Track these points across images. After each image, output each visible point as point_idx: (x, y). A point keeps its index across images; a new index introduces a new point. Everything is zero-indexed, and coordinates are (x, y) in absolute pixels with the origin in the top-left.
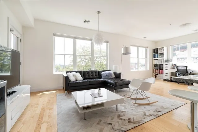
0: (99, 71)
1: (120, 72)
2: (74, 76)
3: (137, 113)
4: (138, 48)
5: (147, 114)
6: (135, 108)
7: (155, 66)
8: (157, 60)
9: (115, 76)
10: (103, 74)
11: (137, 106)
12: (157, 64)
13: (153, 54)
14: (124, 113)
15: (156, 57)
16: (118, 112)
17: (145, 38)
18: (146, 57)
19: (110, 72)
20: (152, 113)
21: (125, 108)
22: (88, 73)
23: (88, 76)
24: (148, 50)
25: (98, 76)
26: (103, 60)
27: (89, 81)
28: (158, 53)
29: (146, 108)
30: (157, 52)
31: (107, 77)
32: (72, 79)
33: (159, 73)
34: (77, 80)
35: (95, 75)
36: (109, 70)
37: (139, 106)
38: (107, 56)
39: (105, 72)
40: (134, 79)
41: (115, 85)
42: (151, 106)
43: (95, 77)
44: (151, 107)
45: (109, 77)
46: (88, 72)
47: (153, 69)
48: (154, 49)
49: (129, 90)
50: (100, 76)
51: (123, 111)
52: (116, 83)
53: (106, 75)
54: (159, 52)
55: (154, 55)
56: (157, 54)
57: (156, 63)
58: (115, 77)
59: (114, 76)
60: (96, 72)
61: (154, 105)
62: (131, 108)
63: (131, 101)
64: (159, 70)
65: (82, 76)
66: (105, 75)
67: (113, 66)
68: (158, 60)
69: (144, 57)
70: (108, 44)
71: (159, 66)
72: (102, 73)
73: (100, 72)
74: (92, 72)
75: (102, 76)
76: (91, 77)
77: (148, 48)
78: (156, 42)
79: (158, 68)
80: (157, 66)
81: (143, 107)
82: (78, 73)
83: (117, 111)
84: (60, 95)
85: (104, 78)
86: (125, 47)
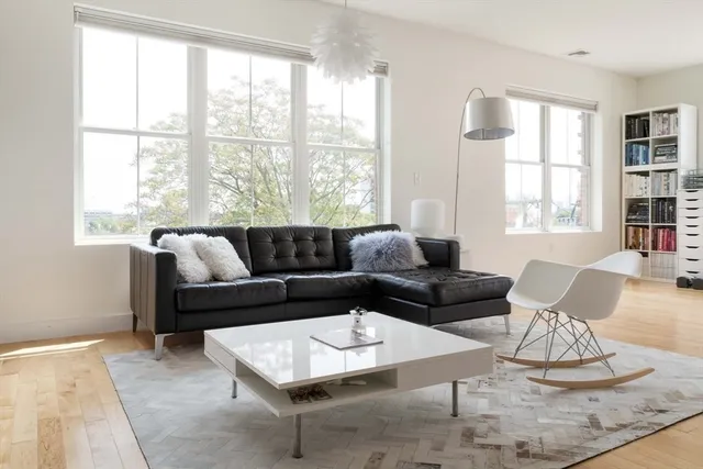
0: (334, 231)
1: (452, 235)
2: (201, 253)
3: (559, 422)
4: (543, 109)
5: (606, 422)
6: (542, 404)
7: (635, 207)
8: (645, 174)
9: (426, 257)
10: (361, 246)
11: (553, 396)
12: (642, 200)
13: (624, 141)
14: (491, 422)
15: (641, 158)
16: (462, 420)
17: (583, 53)
18: (588, 161)
19: (396, 233)
20: (627, 417)
21: (494, 402)
22: (274, 241)
23: (277, 257)
24: (598, 120)
25: (330, 260)
26: (342, 181)
27: (289, 283)
28: (650, 138)
29: (597, 400)
30: (646, 134)
31: (382, 261)
32: (193, 270)
33: (655, 247)
34: (215, 278)
35: (318, 254)
36: (393, 227)
37: (562, 392)
38: (379, 146)
39: (369, 237)
40: (534, 266)
41: (431, 301)
42: (623, 390)
43: (314, 260)
44: (620, 395)
45: (395, 264)
46: (277, 235)
47: (624, 223)
48: (628, 117)
49: (503, 329)
50: (342, 259)
51: (486, 417)
52: (435, 288)
53: (379, 253)
54: (656, 132)
55: (629, 148)
56: (646, 143)
57: (636, 194)
58: (424, 262)
59: (417, 258)
60: (318, 234)
61: (635, 389)
62: (523, 403)
63: (520, 375)
64: (656, 229)
65: (242, 256)
66: (374, 248)
67: (415, 205)
68: (649, 179)
69: (578, 160)
70: (387, 81)
71: (656, 209)
72: (356, 241)
73: (341, 238)
74: (299, 234)
75: (356, 256)
76: (293, 261)
77: (595, 108)
78: (638, 80)
79: (647, 221)
80: (646, 208)
81: (581, 397)
82: (222, 240)
83: (455, 414)
84: (122, 360)
85: (365, 266)
86: (478, 95)
